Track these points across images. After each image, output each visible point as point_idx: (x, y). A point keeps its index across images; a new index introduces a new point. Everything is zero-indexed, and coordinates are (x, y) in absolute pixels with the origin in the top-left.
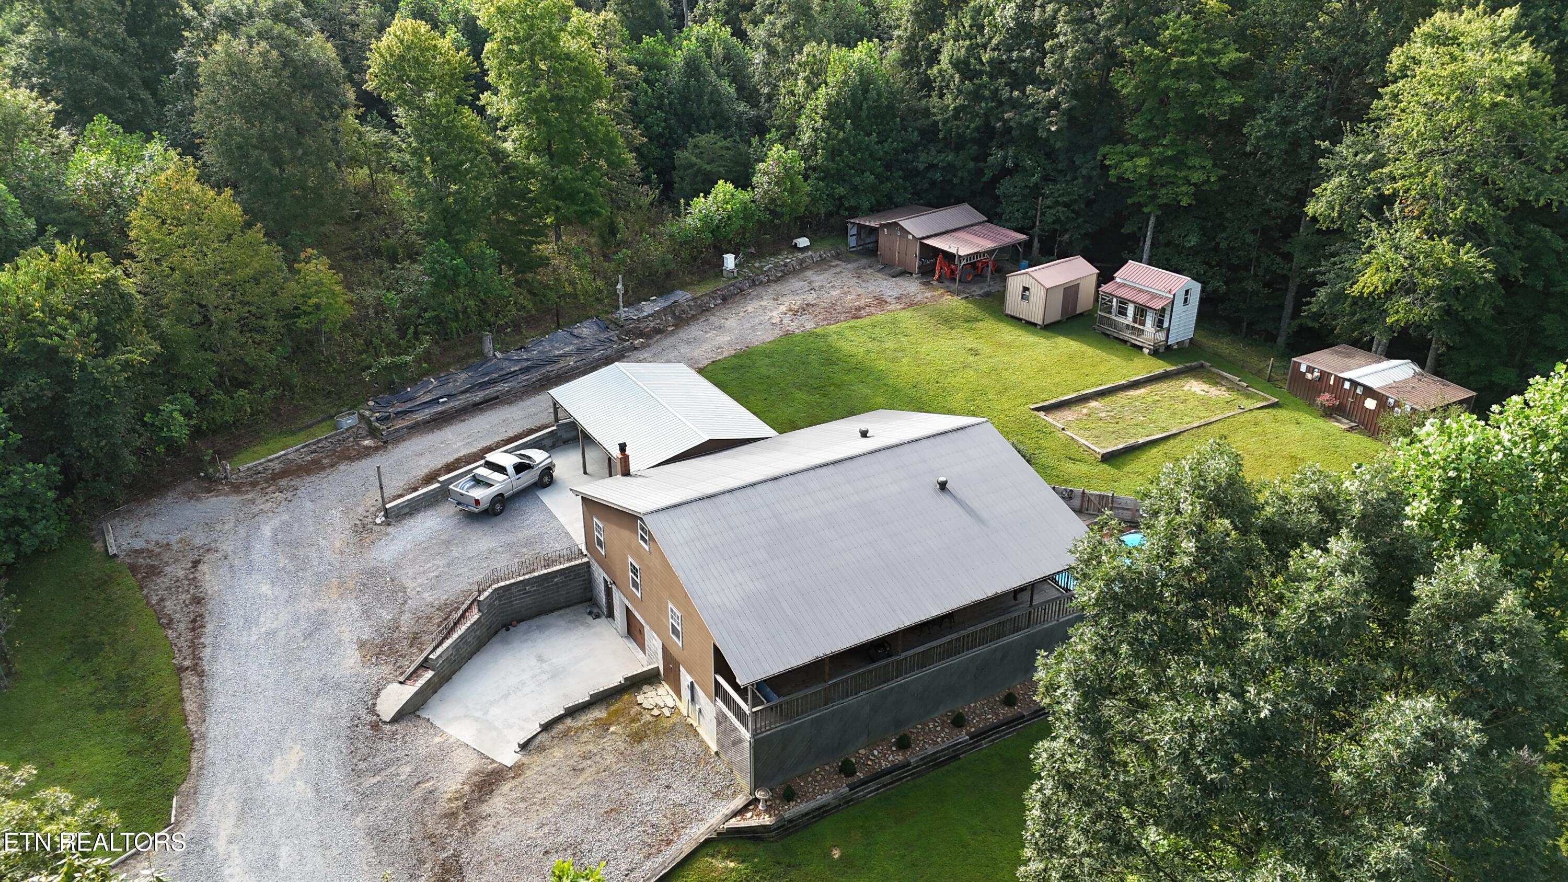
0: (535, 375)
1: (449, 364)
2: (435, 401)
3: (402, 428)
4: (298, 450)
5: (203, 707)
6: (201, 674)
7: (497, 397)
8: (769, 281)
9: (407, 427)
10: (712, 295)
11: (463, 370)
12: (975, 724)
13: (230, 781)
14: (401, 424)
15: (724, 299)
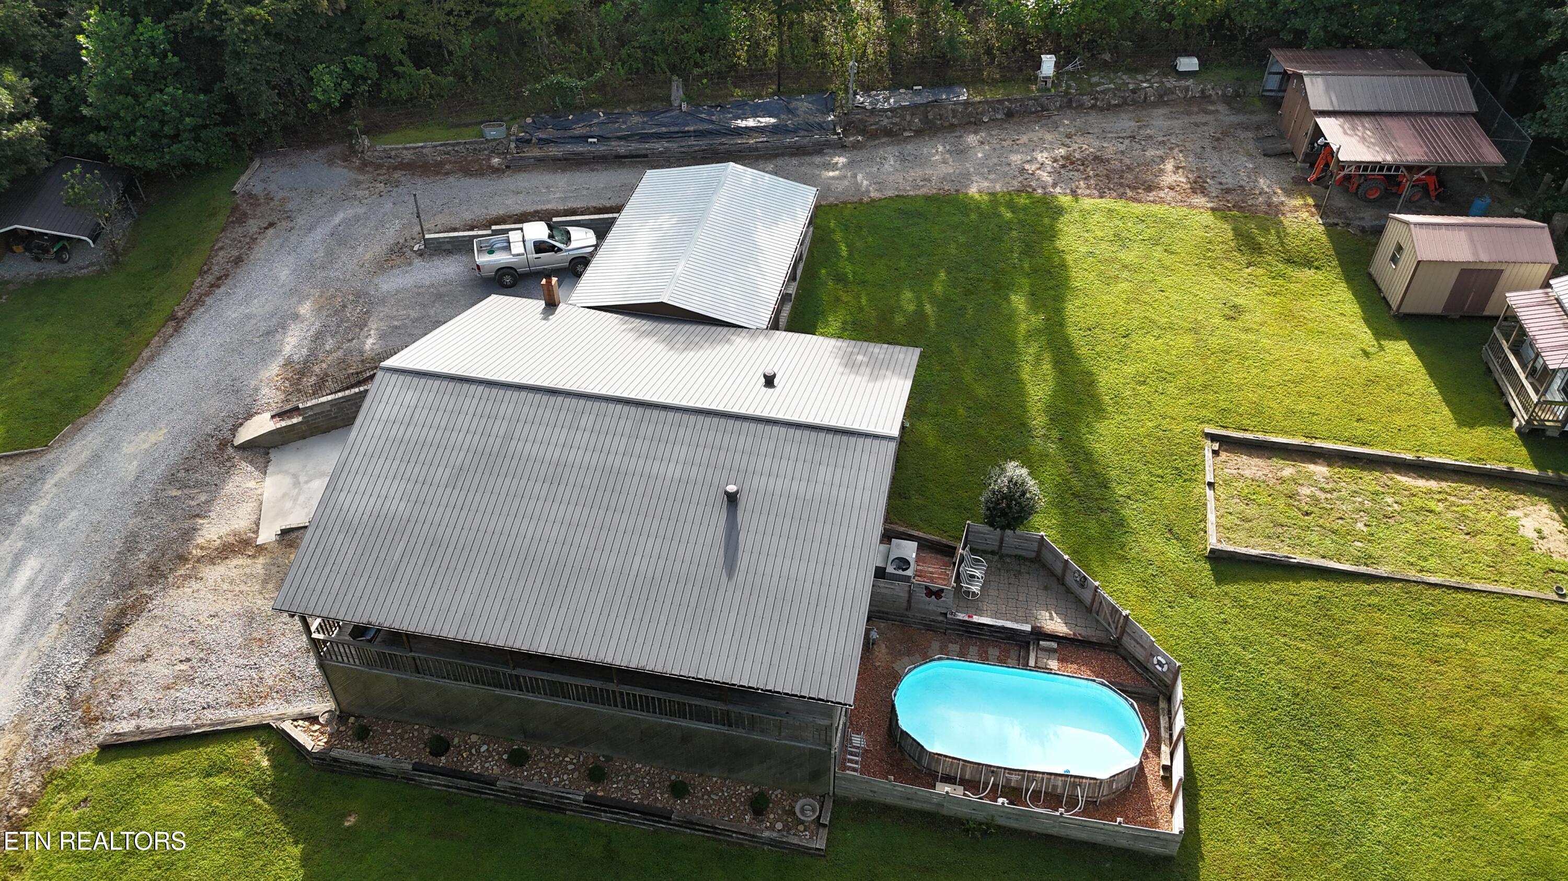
0: (703, 143)
1: (629, 102)
2: (584, 138)
3: (529, 158)
4: (435, 146)
5: (151, 358)
6: (177, 329)
7: (646, 156)
8: (1093, 107)
9: (535, 158)
10: (993, 105)
11: (641, 113)
12: (613, 790)
13: (101, 435)
14: (536, 152)
15: (1010, 114)
